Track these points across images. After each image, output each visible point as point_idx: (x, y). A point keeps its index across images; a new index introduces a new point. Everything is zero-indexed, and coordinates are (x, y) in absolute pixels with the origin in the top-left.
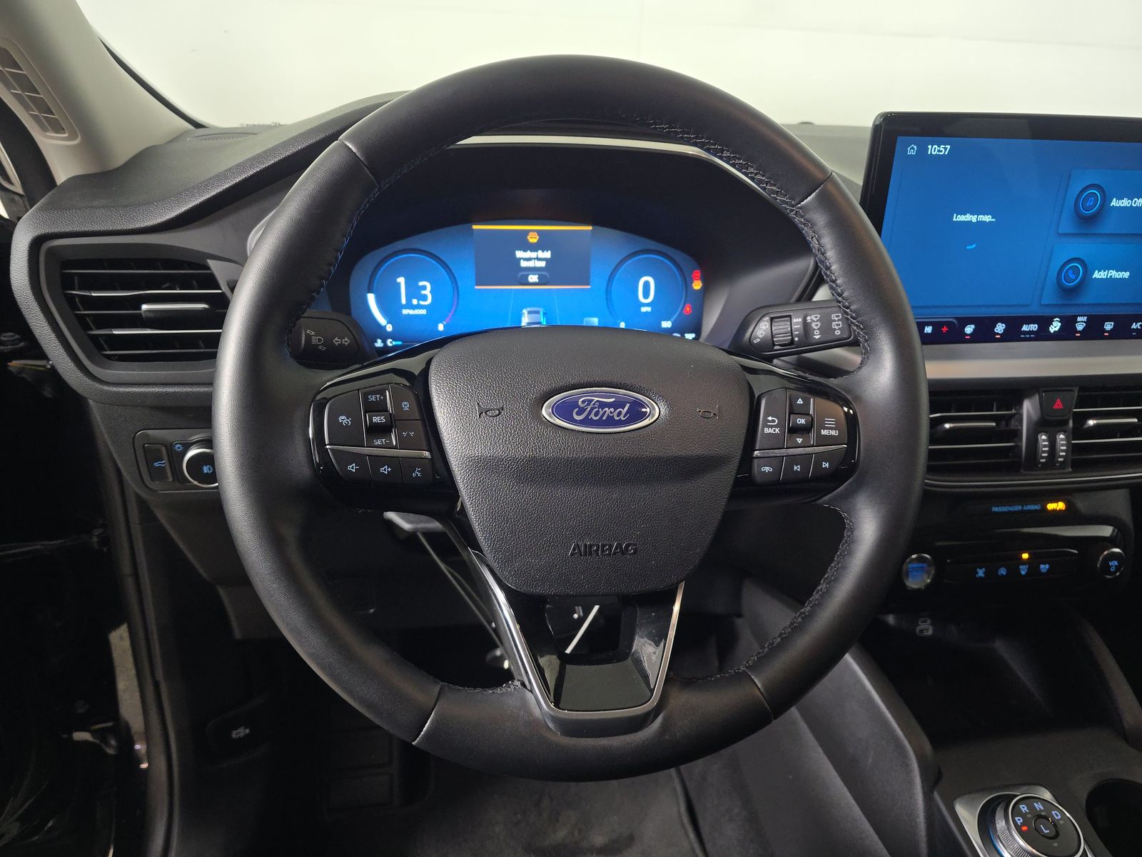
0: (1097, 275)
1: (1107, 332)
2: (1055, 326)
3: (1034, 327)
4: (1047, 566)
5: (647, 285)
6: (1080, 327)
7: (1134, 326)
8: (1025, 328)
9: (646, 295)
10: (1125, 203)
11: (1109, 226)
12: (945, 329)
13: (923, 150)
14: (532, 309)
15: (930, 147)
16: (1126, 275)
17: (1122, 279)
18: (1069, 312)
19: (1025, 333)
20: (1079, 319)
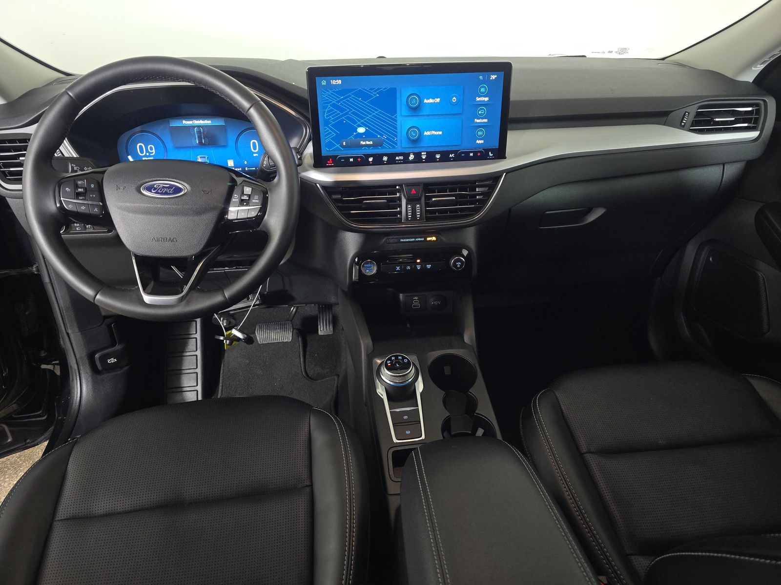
0: (426, 133)
1: (438, 159)
2: (412, 157)
3: (401, 158)
4: (430, 266)
5: (254, 143)
6: (424, 157)
7: (451, 156)
8: (397, 158)
9: (255, 149)
10: (431, 101)
11: (425, 111)
12: (359, 160)
13: (328, 83)
14: (202, 156)
15: (331, 81)
16: (440, 133)
17: (439, 135)
18: (416, 150)
19: (397, 160)
20: (422, 153)
